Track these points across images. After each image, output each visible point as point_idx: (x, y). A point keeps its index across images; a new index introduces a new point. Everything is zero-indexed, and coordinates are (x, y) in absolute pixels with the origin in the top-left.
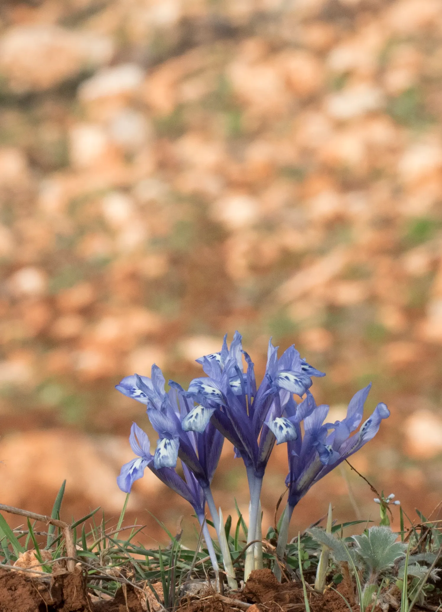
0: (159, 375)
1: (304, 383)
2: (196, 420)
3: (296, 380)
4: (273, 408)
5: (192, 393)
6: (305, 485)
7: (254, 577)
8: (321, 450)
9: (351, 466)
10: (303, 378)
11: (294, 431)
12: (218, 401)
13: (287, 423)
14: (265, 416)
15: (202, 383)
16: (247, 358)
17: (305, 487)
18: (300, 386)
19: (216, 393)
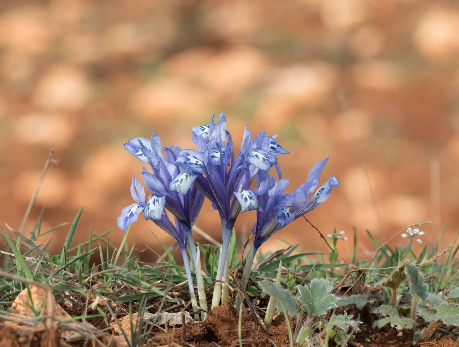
0: (157, 141)
1: (270, 162)
2: (180, 184)
3: (263, 158)
4: (244, 179)
5: (180, 162)
6: (267, 234)
7: (215, 312)
8: (280, 214)
9: (306, 219)
10: (270, 157)
11: (256, 203)
12: (200, 170)
13: (251, 196)
14: (238, 182)
15: (188, 155)
16: (228, 135)
17: (267, 235)
18: (266, 163)
19: (199, 163)
